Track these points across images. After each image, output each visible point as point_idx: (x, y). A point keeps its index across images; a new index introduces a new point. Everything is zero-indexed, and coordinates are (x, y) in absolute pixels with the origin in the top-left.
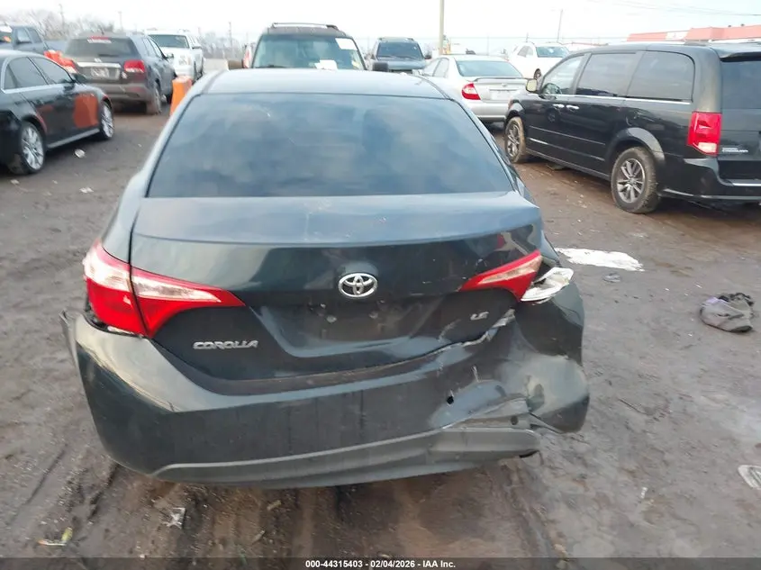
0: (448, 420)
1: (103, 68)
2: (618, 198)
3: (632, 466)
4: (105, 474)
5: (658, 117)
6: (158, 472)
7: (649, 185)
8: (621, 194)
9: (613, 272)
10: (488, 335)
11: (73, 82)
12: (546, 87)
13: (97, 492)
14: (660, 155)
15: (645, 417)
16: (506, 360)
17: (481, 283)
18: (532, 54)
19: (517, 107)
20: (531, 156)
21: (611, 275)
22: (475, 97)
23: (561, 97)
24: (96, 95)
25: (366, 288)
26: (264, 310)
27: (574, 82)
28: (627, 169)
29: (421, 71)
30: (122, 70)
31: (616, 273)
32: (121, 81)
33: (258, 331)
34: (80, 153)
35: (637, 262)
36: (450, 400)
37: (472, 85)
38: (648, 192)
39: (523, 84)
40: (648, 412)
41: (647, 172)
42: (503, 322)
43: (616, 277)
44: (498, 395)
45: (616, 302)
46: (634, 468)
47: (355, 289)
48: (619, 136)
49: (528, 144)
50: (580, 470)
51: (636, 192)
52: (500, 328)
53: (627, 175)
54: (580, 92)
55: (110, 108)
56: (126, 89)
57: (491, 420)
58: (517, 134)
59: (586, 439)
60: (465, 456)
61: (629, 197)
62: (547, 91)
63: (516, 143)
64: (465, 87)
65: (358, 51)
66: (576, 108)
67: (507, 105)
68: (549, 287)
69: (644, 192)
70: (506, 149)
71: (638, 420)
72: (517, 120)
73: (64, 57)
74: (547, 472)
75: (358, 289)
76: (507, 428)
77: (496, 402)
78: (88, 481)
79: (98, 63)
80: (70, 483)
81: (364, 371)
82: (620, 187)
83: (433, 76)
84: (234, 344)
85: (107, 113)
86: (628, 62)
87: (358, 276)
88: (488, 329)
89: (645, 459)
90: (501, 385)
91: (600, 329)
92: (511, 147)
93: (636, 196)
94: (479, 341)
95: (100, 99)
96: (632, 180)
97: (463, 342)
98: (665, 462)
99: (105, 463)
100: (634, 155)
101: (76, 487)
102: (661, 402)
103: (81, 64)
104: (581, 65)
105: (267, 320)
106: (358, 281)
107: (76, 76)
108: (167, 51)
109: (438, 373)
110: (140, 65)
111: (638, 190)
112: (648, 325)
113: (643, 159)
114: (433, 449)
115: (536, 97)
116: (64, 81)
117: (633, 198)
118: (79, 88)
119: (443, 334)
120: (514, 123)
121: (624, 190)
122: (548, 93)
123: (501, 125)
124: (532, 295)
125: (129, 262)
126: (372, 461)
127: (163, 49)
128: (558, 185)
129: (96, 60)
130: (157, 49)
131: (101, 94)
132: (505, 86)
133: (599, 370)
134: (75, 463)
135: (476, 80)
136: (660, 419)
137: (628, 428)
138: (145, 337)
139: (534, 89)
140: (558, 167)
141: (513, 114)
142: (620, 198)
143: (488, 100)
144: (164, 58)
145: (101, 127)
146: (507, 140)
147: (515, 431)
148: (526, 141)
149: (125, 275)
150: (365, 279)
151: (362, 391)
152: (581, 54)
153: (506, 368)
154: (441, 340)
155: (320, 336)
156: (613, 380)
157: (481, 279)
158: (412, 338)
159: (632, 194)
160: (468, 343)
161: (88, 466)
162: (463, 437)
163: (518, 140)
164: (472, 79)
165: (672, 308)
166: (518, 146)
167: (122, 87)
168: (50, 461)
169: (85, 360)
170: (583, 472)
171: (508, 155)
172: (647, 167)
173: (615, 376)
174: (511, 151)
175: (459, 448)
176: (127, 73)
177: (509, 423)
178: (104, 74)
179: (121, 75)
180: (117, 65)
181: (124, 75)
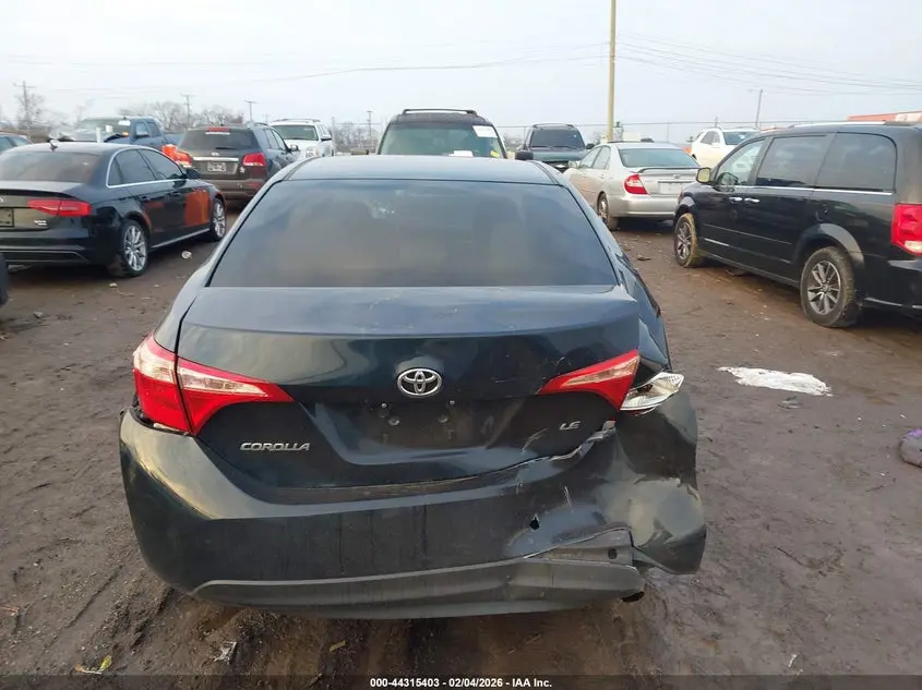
0: (528, 547)
1: (220, 162)
2: (809, 309)
3: (782, 626)
4: (157, 599)
5: (861, 211)
6: (197, 589)
7: (845, 292)
8: (813, 304)
9: (791, 396)
10: (582, 450)
11: (184, 177)
12: (721, 176)
13: (145, 619)
14: (859, 256)
15: (808, 570)
16: (603, 481)
17: (566, 384)
18: (718, 140)
19: (689, 202)
20: (706, 258)
21: (788, 400)
22: (641, 191)
23: (739, 189)
24: (208, 192)
25: (429, 386)
26: (319, 408)
27: (753, 170)
28: (819, 275)
29: (578, 162)
30: (241, 164)
31: (795, 398)
32: (239, 176)
33: (310, 432)
34: (186, 255)
35: (824, 384)
36: (535, 525)
37: (636, 177)
38: (845, 303)
39: (693, 175)
40: (812, 564)
41: (843, 276)
42: (600, 436)
43: (794, 402)
44: (594, 522)
45: (790, 431)
46: (784, 631)
47: (415, 386)
48: (809, 233)
49: (702, 244)
50: (714, 628)
51: (831, 301)
52: (596, 442)
53: (819, 281)
54: (762, 182)
55: (223, 205)
56: (244, 184)
57: (586, 551)
58: (688, 234)
59: (726, 592)
60: (550, 594)
61: (822, 308)
62: (723, 182)
63: (687, 243)
64: (629, 180)
65: (499, 139)
66: (757, 201)
67: (675, 201)
68: (657, 395)
69: (840, 300)
70: (676, 250)
71: (799, 573)
72: (688, 216)
73: (178, 151)
74: (670, 628)
75: (420, 386)
76: (603, 562)
77: (591, 530)
78: (138, 606)
79: (215, 157)
80: (118, 607)
81: (431, 484)
82: (811, 295)
83: (592, 167)
84: (284, 446)
85: (219, 211)
86: (817, 146)
87: (420, 372)
88: (581, 443)
89: (800, 620)
90: (598, 510)
91: (764, 463)
92: (681, 247)
93: (831, 307)
94: (569, 456)
95: (212, 197)
96: (826, 286)
97: (551, 456)
98: (826, 625)
99: (157, 588)
100: (826, 257)
101: (123, 611)
102: (831, 553)
103: (196, 159)
104: (761, 151)
105: (322, 420)
106: (420, 377)
107: (188, 170)
108: (290, 143)
109: (517, 491)
110: (259, 159)
111: (832, 297)
112: (829, 461)
113: (838, 261)
114: (511, 583)
115: (709, 189)
116: (174, 176)
117: (827, 309)
118: (190, 183)
119: (526, 445)
120: (685, 220)
121: (816, 299)
122: (724, 184)
123: (670, 222)
124: (633, 403)
125: (176, 351)
126: (436, 591)
127: (286, 141)
128: (736, 292)
129: (213, 154)
130: (279, 139)
131: (215, 189)
132: (677, 177)
133: (757, 511)
134: (127, 585)
135: (642, 171)
136: (828, 573)
137: (783, 582)
138: (189, 435)
139: (707, 180)
140: (740, 273)
141: (683, 209)
142: (811, 308)
143: (655, 193)
144: (289, 150)
145: (212, 226)
146: (676, 240)
147: (612, 566)
148: (699, 241)
149: (171, 365)
150: (428, 375)
151: (425, 506)
152: (762, 138)
153: (605, 491)
154: (524, 452)
155: (381, 440)
156: (772, 524)
157: (566, 379)
158: (489, 448)
159: (827, 304)
160: (555, 458)
161: (140, 590)
162: (550, 570)
163: (689, 239)
164: (637, 170)
165: (863, 441)
166: (689, 247)
167: (239, 183)
168: (102, 582)
169: (127, 459)
170: (717, 631)
171: (677, 258)
172: (843, 270)
173: (774, 519)
174: (682, 253)
175: (544, 583)
176: (245, 167)
177: (606, 556)
178: (219, 169)
179: (238, 170)
180: (236, 159)
181: (243, 170)
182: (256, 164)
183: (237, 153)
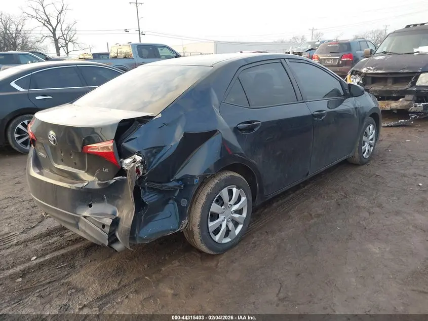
1: (331, 59)
10: (110, 181)
30: (340, 59)
32: (338, 65)
36: (90, 206)
76: (99, 228)
79: (329, 56)
84: (43, 156)
103: (321, 58)
109: (81, 189)
110: (350, 56)
114: (78, 224)
119: (96, 175)
154: (95, 178)
167: (338, 69)
177: (101, 226)
179: (339, 62)
180: (339, 57)
181: (341, 62)
182: (348, 59)
183: (339, 54)
